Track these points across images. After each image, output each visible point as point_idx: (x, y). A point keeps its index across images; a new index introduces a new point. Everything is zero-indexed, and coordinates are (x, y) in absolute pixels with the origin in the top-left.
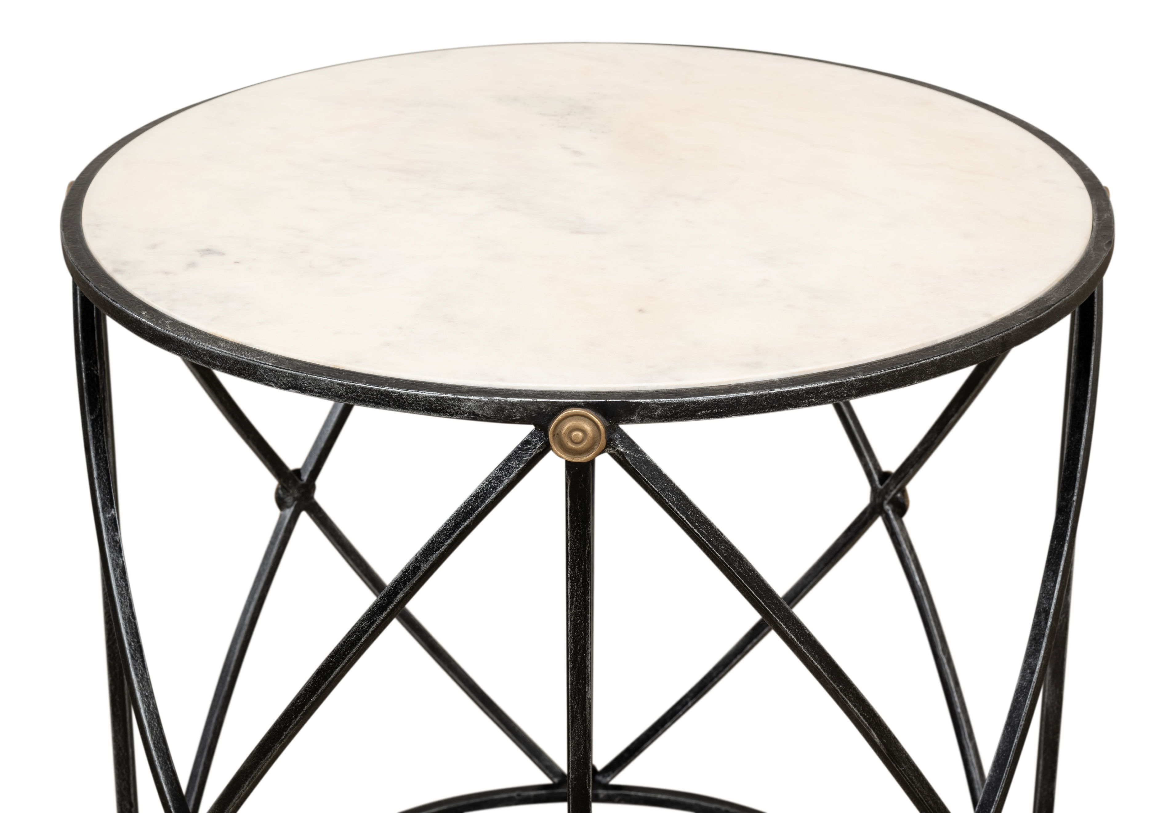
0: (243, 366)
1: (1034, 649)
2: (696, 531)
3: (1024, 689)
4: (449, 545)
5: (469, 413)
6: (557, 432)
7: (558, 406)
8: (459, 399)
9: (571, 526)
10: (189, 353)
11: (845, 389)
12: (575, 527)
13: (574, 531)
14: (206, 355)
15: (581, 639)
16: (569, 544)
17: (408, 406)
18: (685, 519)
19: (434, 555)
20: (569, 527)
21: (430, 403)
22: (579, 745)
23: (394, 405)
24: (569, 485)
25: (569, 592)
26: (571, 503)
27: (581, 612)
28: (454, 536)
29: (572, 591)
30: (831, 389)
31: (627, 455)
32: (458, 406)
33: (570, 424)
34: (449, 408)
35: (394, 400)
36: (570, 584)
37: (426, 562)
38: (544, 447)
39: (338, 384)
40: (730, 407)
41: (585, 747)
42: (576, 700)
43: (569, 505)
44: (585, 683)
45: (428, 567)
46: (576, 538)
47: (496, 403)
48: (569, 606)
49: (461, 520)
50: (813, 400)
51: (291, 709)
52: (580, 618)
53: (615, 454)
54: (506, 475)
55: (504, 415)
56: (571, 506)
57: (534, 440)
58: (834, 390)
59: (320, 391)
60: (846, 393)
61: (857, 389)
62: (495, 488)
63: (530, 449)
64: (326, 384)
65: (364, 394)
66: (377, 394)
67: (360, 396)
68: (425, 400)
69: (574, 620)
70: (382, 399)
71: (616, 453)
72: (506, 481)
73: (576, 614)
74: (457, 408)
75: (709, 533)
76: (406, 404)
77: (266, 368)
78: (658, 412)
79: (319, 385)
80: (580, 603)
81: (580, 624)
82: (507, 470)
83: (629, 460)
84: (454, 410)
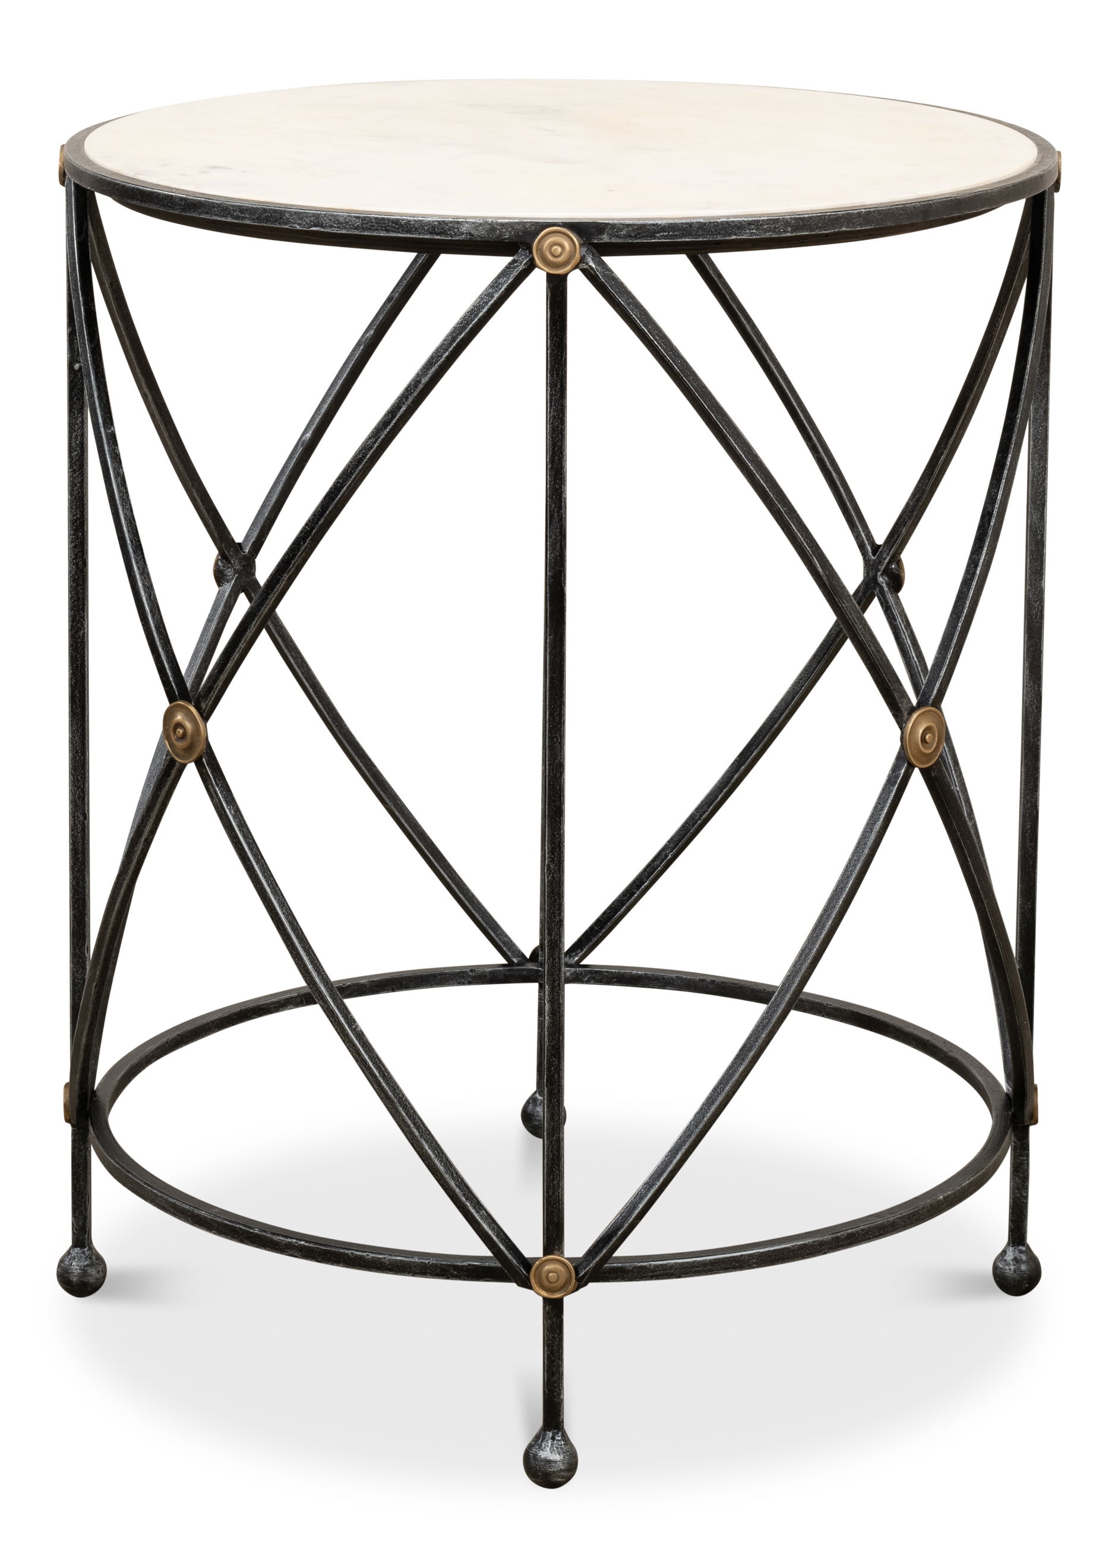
0: (270, 213)
2: (656, 343)
4: (446, 357)
5: (467, 234)
6: (540, 247)
7: (541, 226)
8: (458, 221)
9: (551, 334)
10: (219, 212)
11: (782, 225)
12: (554, 336)
13: (553, 339)
14: (236, 211)
15: (558, 441)
16: (549, 352)
17: (415, 231)
18: (646, 331)
19: (433, 368)
20: (549, 336)
21: (433, 227)
22: (556, 544)
23: (402, 231)
24: (549, 297)
25: (548, 396)
26: (550, 314)
27: (558, 415)
28: (451, 349)
29: (551, 395)
30: (769, 223)
31: (598, 271)
32: (457, 228)
33: (551, 239)
34: (450, 230)
35: (403, 226)
36: (549, 389)
37: (426, 375)
38: (529, 263)
39: (355, 217)
40: (684, 231)
41: (561, 545)
42: (554, 499)
43: (549, 315)
44: (562, 482)
45: (428, 379)
46: (554, 346)
47: (489, 224)
48: (548, 410)
49: (457, 334)
50: (754, 231)
52: (558, 421)
53: (587, 269)
54: (496, 291)
55: (496, 234)
56: (551, 316)
57: (521, 258)
58: (772, 225)
59: (339, 225)
60: (783, 229)
61: (792, 227)
62: (487, 303)
63: (517, 266)
64: (345, 219)
65: (377, 223)
66: (389, 223)
67: (374, 226)
68: (429, 224)
69: (552, 423)
70: (393, 227)
71: (589, 268)
72: (496, 296)
73: (554, 417)
74: (456, 230)
75: (666, 346)
76: (413, 229)
77: (291, 212)
78: (624, 232)
79: (338, 220)
80: (557, 407)
81: (557, 426)
82: (497, 286)
83: (599, 275)
84: (454, 232)
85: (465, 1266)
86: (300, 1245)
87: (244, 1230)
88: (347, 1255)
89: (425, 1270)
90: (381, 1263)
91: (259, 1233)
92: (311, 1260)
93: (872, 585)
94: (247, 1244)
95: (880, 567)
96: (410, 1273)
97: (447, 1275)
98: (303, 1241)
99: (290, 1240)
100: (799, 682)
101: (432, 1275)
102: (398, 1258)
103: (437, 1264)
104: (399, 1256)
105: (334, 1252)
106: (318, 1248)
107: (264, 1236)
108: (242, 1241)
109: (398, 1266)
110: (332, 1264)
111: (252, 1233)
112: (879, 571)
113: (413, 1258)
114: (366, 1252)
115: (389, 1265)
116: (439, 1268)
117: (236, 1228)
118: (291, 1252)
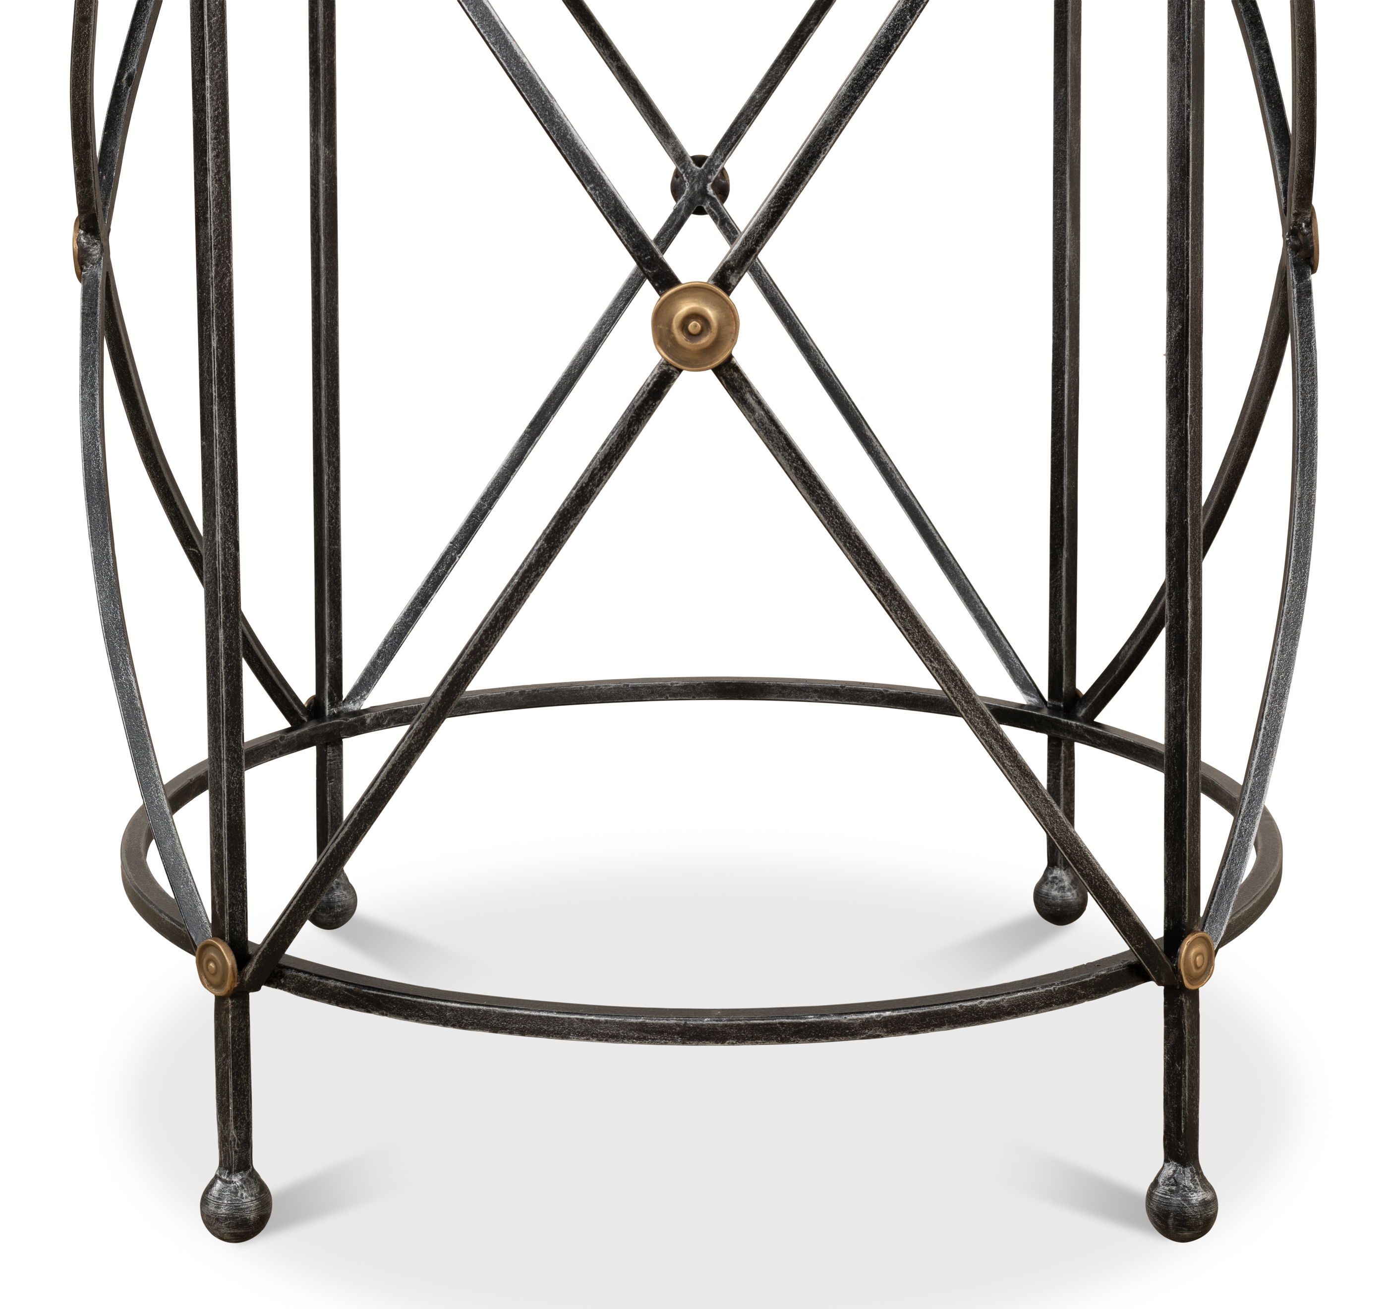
1: (1256, 31)
3: (1267, 68)
51: (903, 10)
85: (1093, 979)
86: (885, 1017)
87: (789, 1024)
88: (954, 1010)
89: (1050, 999)
90: (998, 1008)
91: (817, 1020)
92: (902, 1035)
93: (700, 199)
94: (794, 1042)
95: (710, 177)
96: (1033, 1009)
97: (1074, 998)
98: (888, 1010)
99: (867, 1016)
100: (601, 328)
101: (1058, 1005)
102: (1019, 994)
103: (1063, 988)
104: (1019, 992)
105: (936, 1012)
106: (911, 1014)
107: (826, 1022)
108: (784, 1040)
109: (1019, 1005)
110: (933, 1030)
111: (804, 1024)
112: (709, 181)
113: (1035, 988)
114: (977, 999)
115: (1009, 1006)
116: (1066, 991)
117: (775, 1024)
118: (870, 1033)
